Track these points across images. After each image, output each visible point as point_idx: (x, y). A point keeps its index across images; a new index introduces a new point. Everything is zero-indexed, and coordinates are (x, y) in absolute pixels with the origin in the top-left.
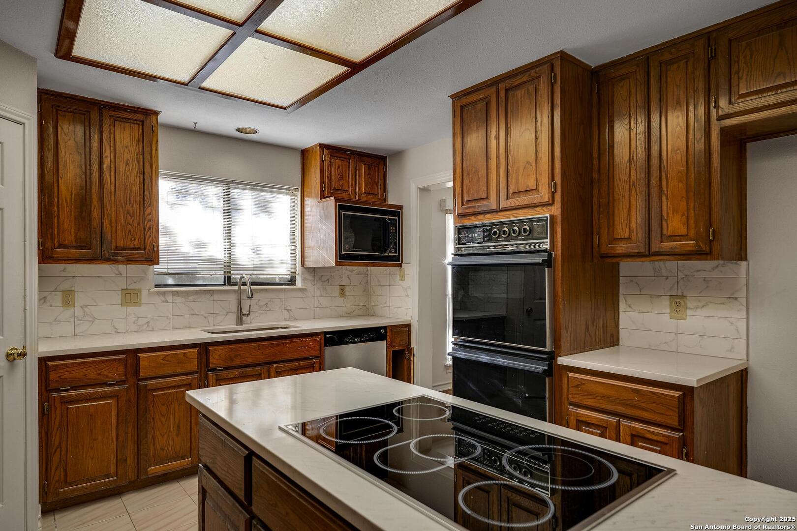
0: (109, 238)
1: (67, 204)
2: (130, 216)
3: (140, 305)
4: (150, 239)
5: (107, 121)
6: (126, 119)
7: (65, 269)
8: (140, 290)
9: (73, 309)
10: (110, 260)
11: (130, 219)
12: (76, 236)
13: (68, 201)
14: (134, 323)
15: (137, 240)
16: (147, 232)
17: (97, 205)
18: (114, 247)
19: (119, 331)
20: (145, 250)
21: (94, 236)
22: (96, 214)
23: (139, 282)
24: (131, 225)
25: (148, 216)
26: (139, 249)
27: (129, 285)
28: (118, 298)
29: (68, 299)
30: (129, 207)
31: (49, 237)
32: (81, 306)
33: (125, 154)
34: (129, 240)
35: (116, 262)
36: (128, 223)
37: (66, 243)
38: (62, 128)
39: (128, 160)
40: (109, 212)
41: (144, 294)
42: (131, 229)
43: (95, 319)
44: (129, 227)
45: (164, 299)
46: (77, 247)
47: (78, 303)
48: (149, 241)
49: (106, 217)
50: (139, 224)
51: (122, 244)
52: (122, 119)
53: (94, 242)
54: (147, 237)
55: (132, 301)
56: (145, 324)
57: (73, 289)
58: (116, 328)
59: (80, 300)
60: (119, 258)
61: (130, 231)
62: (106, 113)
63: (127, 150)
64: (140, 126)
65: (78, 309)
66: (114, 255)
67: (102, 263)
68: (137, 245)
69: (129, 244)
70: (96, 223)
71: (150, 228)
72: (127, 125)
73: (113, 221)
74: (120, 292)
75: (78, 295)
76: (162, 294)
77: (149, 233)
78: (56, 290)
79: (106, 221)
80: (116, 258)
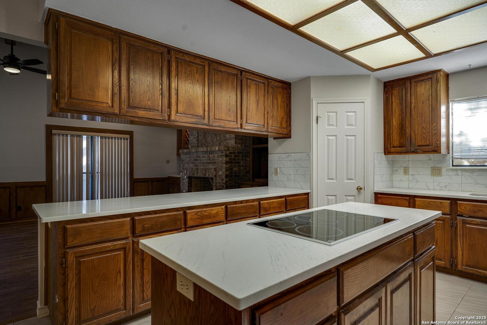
0: (414, 141)
1: (396, 128)
2: (424, 129)
3: (441, 176)
4: (435, 140)
5: (413, 84)
6: (422, 80)
7: (405, 157)
8: (441, 168)
9: (408, 176)
10: (414, 152)
11: (424, 131)
12: (399, 142)
13: (396, 127)
14: (438, 185)
15: (428, 141)
16: (433, 136)
17: (408, 127)
18: (416, 146)
19: (430, 189)
20: (432, 146)
21: (407, 141)
22: (408, 131)
23: (441, 163)
24: (425, 134)
25: (434, 128)
26: (429, 145)
27: (435, 165)
28: (429, 171)
29: (406, 171)
30: (424, 125)
31: (389, 143)
32: (412, 175)
33: (422, 98)
34: (423, 141)
35: (417, 153)
36: (423, 133)
37: (395, 145)
38: (394, 95)
39: (424, 100)
40: (414, 129)
41: (444, 170)
42: (425, 136)
43: (418, 181)
44: (424, 135)
45: (456, 173)
46: (400, 147)
47: (410, 173)
48: (434, 141)
49: (412, 131)
50: (429, 132)
51: (420, 144)
52: (421, 81)
53: (407, 144)
54: (433, 139)
55: (436, 173)
56: (444, 186)
57: (408, 166)
58: (428, 187)
59: (411, 171)
60: (419, 151)
61: (424, 137)
62: (413, 81)
63: (423, 96)
64: (430, 81)
65: (410, 176)
66: (416, 149)
67: (411, 154)
68: (428, 144)
69: (423, 143)
70: (408, 135)
71: (435, 134)
72: (423, 83)
73: (416, 133)
74: (430, 169)
75: (410, 169)
76: (455, 170)
77: (434, 136)
78: (401, 167)
79: (413, 133)
80: (417, 151)
